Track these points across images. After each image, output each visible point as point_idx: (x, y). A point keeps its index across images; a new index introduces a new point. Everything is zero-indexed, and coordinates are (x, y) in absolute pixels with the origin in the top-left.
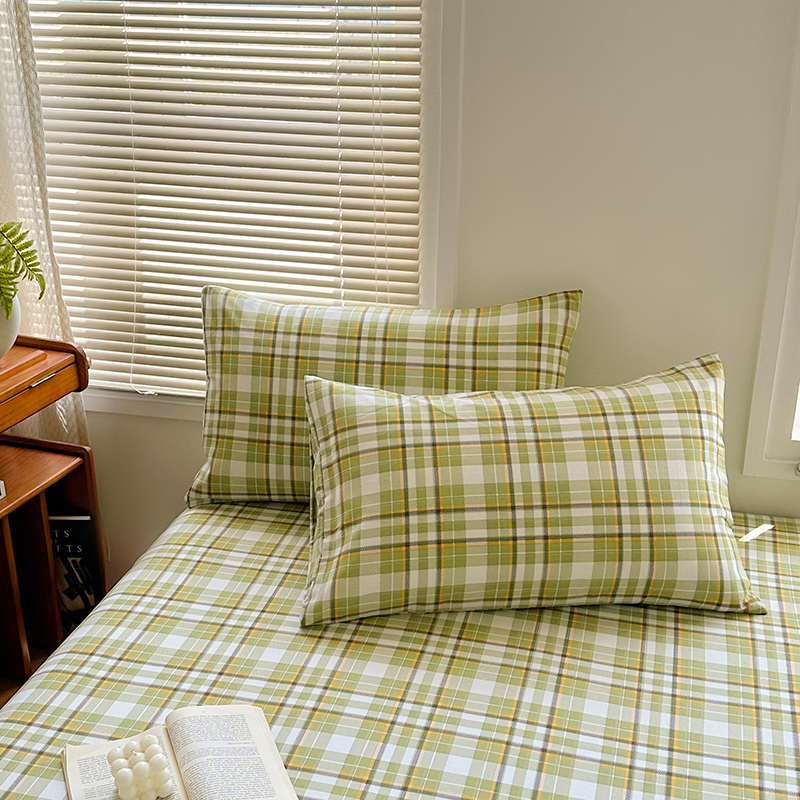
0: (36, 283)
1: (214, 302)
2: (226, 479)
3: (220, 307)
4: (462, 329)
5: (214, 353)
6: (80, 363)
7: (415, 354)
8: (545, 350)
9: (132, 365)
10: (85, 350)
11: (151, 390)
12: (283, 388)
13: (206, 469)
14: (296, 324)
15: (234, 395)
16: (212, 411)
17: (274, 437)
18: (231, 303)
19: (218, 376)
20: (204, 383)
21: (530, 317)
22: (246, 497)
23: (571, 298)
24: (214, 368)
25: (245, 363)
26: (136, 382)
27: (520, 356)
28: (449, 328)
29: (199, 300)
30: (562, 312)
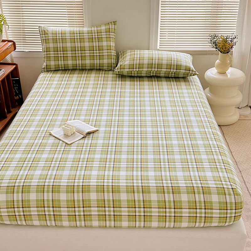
1: (41, 29)
2: (50, 65)
3: (43, 30)
4: (94, 30)
5: (43, 40)
6: (14, 44)
7: (86, 36)
8: (111, 33)
10: (15, 41)
12: (60, 45)
13: (45, 64)
14: (60, 32)
15: (49, 48)
16: (45, 52)
17: (59, 55)
18: (45, 29)
19: (45, 44)
21: (107, 27)
22: (54, 69)
23: (115, 23)
24: (44, 43)
25: (51, 41)
26: (23, 49)
27: (106, 35)
28: (92, 30)
29: (38, 30)
30: (113, 25)
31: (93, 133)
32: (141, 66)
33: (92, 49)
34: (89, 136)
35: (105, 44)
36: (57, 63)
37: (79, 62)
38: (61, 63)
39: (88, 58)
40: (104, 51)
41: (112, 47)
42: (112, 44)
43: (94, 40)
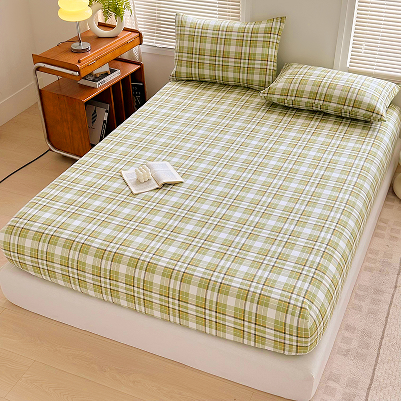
0: (130, 12)
1: (179, 18)
2: (180, 73)
5: (178, 34)
6: (140, 36)
7: (234, 36)
8: (272, 35)
9: (155, 38)
11: (161, 46)
12: (196, 45)
13: (175, 69)
14: (201, 26)
15: (183, 47)
16: (177, 52)
17: (193, 60)
18: (184, 18)
19: (179, 41)
20: (175, 44)
22: (186, 78)
23: (282, 19)
24: (178, 39)
25: (186, 37)
26: (156, 43)
27: (264, 37)
29: (174, 17)
30: (279, 23)
31: (174, 185)
32: (299, 94)
33: (239, 57)
34: (166, 188)
35: (259, 50)
36: (189, 70)
37: (219, 73)
38: (195, 71)
39: (231, 69)
40: (256, 62)
41: (269, 57)
42: (272, 52)
43: (244, 44)
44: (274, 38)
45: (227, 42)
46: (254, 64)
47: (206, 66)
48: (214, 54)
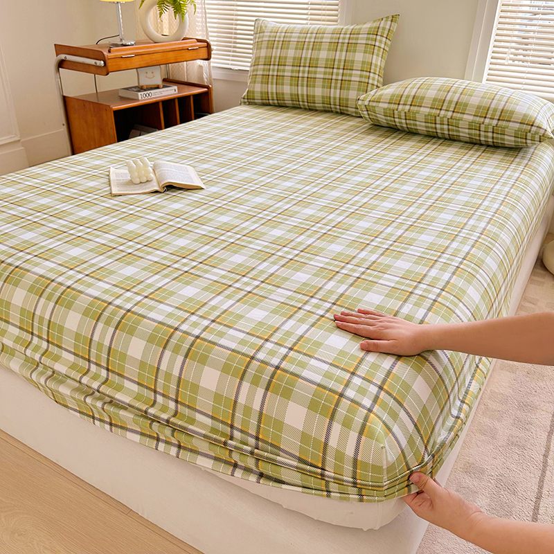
0: (193, 7)
2: (254, 92)
3: (260, 26)
5: (255, 43)
6: (208, 46)
8: (378, 37)
10: (211, 43)
11: (237, 68)
12: (276, 53)
13: (247, 89)
14: (286, 29)
15: (259, 58)
18: (264, 24)
19: (255, 51)
21: (376, 24)
22: (260, 101)
23: (394, 19)
25: (264, 45)
26: (231, 65)
27: (367, 39)
30: (389, 23)
33: (331, 65)
35: (359, 57)
36: (265, 88)
37: (302, 91)
38: (272, 89)
39: (319, 83)
40: (354, 72)
41: (373, 67)
42: (377, 60)
43: (339, 48)
44: (381, 42)
45: (316, 46)
46: (351, 75)
47: (287, 80)
48: (298, 63)
